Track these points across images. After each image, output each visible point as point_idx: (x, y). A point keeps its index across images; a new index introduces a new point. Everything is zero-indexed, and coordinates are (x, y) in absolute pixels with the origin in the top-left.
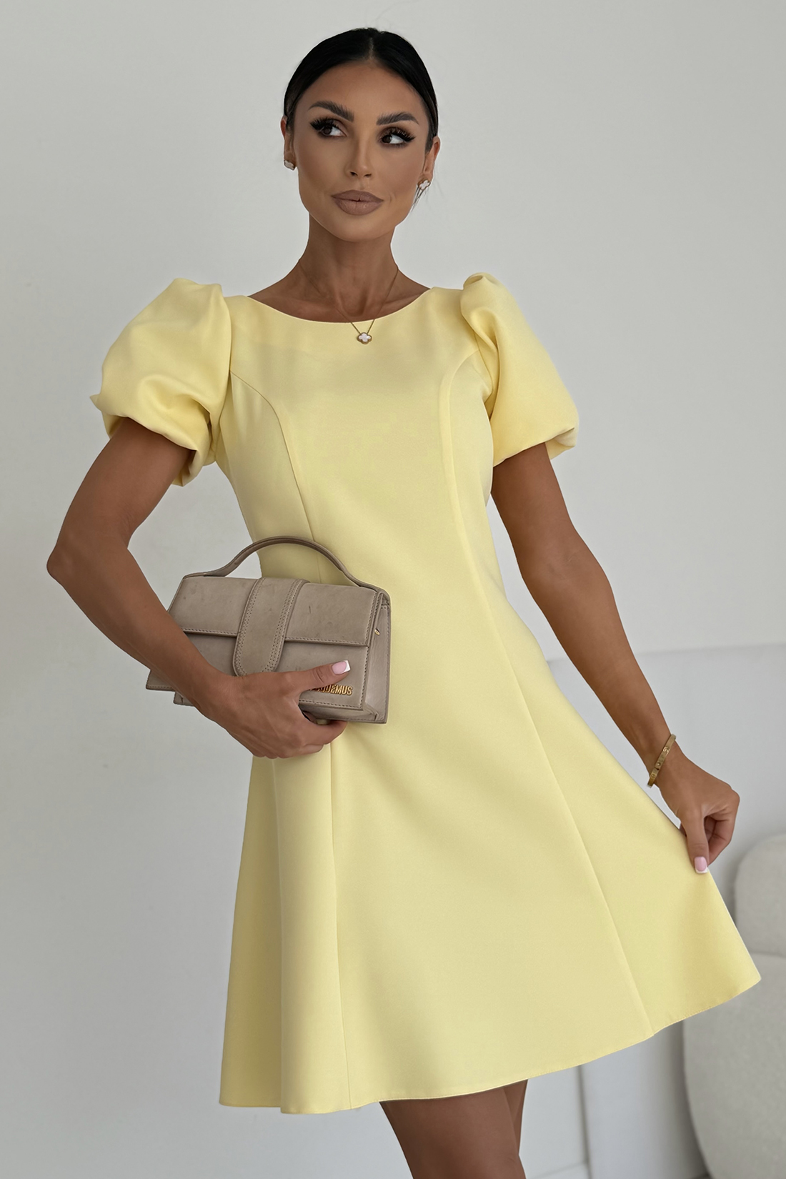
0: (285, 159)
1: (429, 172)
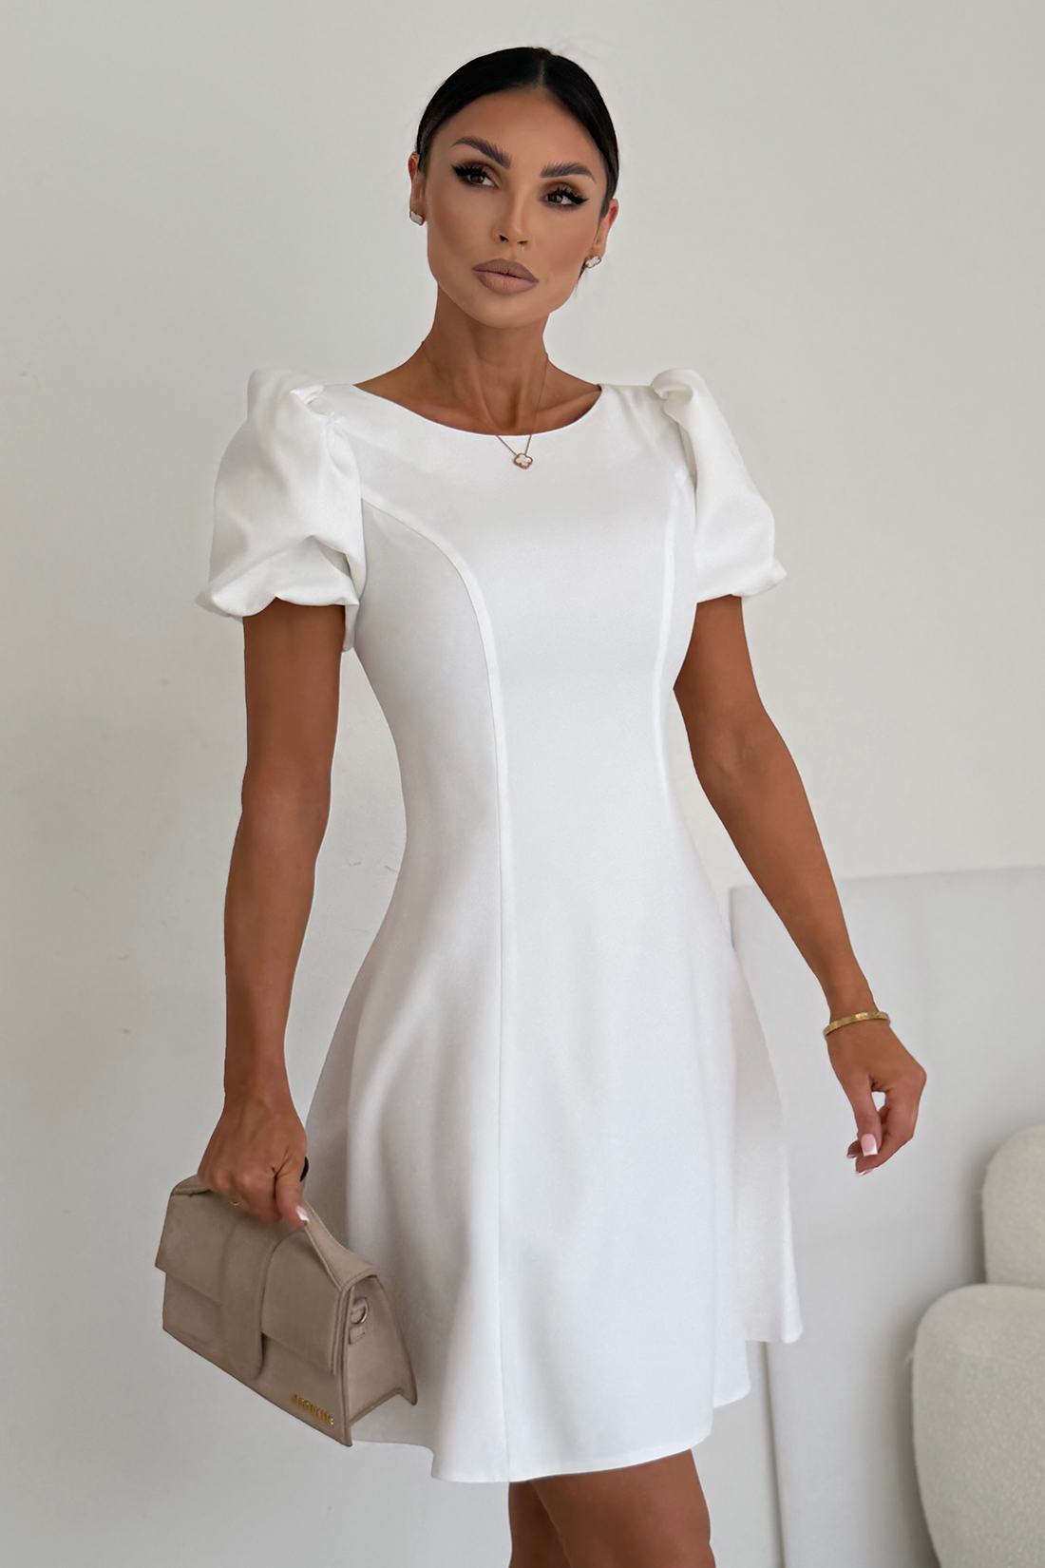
0: (411, 209)
1: (599, 246)
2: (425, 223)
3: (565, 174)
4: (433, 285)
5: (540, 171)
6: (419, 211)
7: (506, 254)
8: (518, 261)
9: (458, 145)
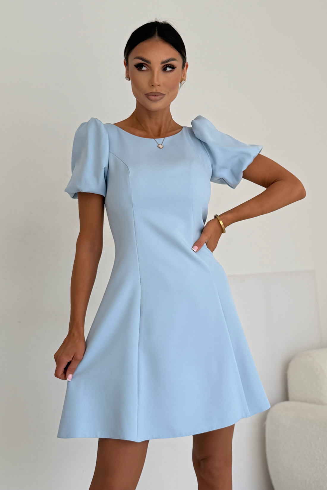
0: (126, 76)
2: (130, 80)
3: (168, 62)
4: (135, 99)
5: (160, 63)
6: (128, 77)
7: (154, 90)
8: (158, 91)
9: (135, 59)
